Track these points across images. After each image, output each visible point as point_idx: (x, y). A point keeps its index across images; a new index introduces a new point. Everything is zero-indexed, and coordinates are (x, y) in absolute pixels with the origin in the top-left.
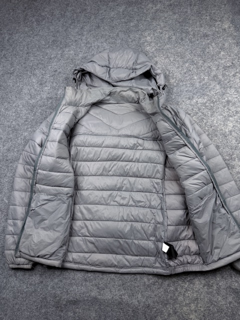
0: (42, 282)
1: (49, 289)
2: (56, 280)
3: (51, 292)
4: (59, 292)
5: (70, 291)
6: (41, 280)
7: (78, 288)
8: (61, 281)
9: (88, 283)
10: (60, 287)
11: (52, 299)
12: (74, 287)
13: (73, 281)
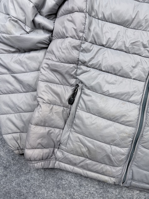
0: (6, 176)
1: (14, 184)
2: (23, 178)
3: (16, 189)
4: (25, 192)
5: (38, 194)
6: (5, 173)
7: (47, 193)
8: (28, 180)
9: (60, 191)
10: (26, 186)
11: (16, 196)
12: (43, 190)
13: (43, 184)
